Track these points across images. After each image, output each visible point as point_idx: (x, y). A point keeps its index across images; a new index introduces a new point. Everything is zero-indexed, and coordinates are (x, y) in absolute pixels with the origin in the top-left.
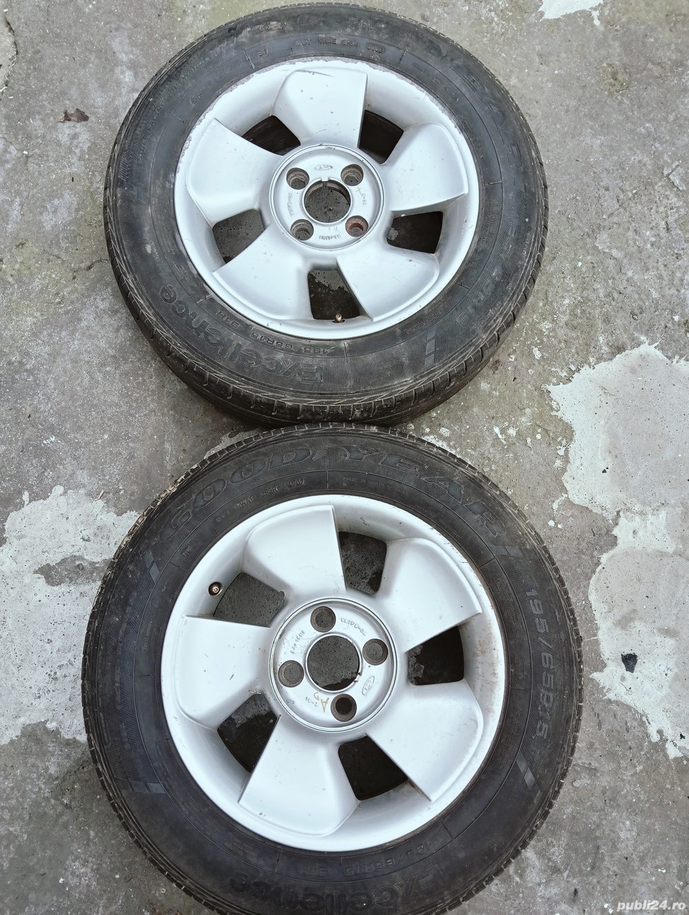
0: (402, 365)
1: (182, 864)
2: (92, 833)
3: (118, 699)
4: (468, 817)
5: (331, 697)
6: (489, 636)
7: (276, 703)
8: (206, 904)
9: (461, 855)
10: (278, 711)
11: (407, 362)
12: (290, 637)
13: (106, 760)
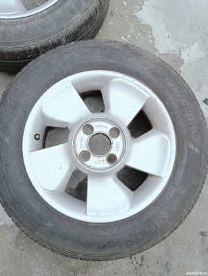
0: (73, 9)
1: (74, 249)
2: (37, 255)
3: (16, 197)
4: (180, 177)
5: (104, 158)
6: (157, 104)
7: (84, 169)
8: (91, 260)
9: (184, 192)
10: (86, 173)
11: (75, 8)
12: (78, 142)
13: (23, 224)
